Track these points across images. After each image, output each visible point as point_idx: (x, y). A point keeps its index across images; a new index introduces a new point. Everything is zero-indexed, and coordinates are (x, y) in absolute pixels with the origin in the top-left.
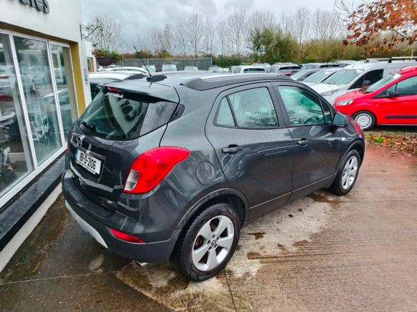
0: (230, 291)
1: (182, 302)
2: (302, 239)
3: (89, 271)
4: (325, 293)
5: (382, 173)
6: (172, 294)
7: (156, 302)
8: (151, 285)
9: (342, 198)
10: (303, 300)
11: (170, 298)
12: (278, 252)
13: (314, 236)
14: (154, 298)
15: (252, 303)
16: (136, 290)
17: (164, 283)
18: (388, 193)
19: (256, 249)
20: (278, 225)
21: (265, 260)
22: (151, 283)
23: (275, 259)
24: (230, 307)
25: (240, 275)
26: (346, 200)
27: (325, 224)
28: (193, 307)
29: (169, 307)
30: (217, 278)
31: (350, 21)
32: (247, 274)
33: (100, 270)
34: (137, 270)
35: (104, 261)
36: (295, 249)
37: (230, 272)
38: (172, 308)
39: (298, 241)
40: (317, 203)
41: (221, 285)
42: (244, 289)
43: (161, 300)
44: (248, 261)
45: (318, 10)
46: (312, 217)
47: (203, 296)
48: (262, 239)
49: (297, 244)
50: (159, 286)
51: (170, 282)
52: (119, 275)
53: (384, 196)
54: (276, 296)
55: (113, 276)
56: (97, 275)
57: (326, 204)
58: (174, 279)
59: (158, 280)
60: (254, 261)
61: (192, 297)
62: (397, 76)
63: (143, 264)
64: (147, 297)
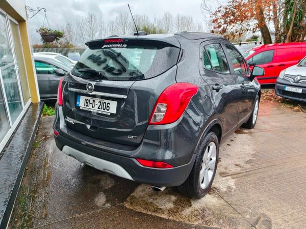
0: (226, 202)
1: (195, 217)
2: (248, 159)
3: (98, 207)
4: (291, 191)
5: (264, 113)
6: (183, 212)
7: (174, 221)
8: (161, 209)
9: (252, 130)
10: (281, 199)
11: (183, 215)
12: (238, 169)
13: (253, 155)
14: (171, 218)
15: (248, 207)
16: (151, 215)
17: (171, 205)
18: (278, 124)
19: (223, 170)
20: (225, 152)
21: (234, 176)
22: (159, 207)
23: (241, 175)
24: (235, 214)
25: (225, 189)
26: (256, 131)
27: (255, 147)
28: (207, 219)
29: (188, 222)
30: (210, 194)
31: (214, 17)
32: (229, 187)
33: (108, 205)
34: (140, 199)
35: (107, 197)
36: (248, 166)
37: (215, 188)
38: (190, 223)
39: (246, 160)
40: (239, 135)
41: (216, 199)
42: (235, 198)
43: (177, 218)
44: (223, 178)
45: (178, 15)
46: (243, 144)
47: (209, 209)
48: (222, 162)
49: (247, 162)
50: (168, 208)
51: (175, 203)
52: (127, 205)
53: (276, 127)
54: (261, 199)
55: (123, 207)
56: (108, 209)
57: (245, 135)
58: (177, 200)
59: (164, 204)
60: (227, 178)
61: (201, 212)
62: (252, 52)
63: (163, 189)
64: (164, 219)
